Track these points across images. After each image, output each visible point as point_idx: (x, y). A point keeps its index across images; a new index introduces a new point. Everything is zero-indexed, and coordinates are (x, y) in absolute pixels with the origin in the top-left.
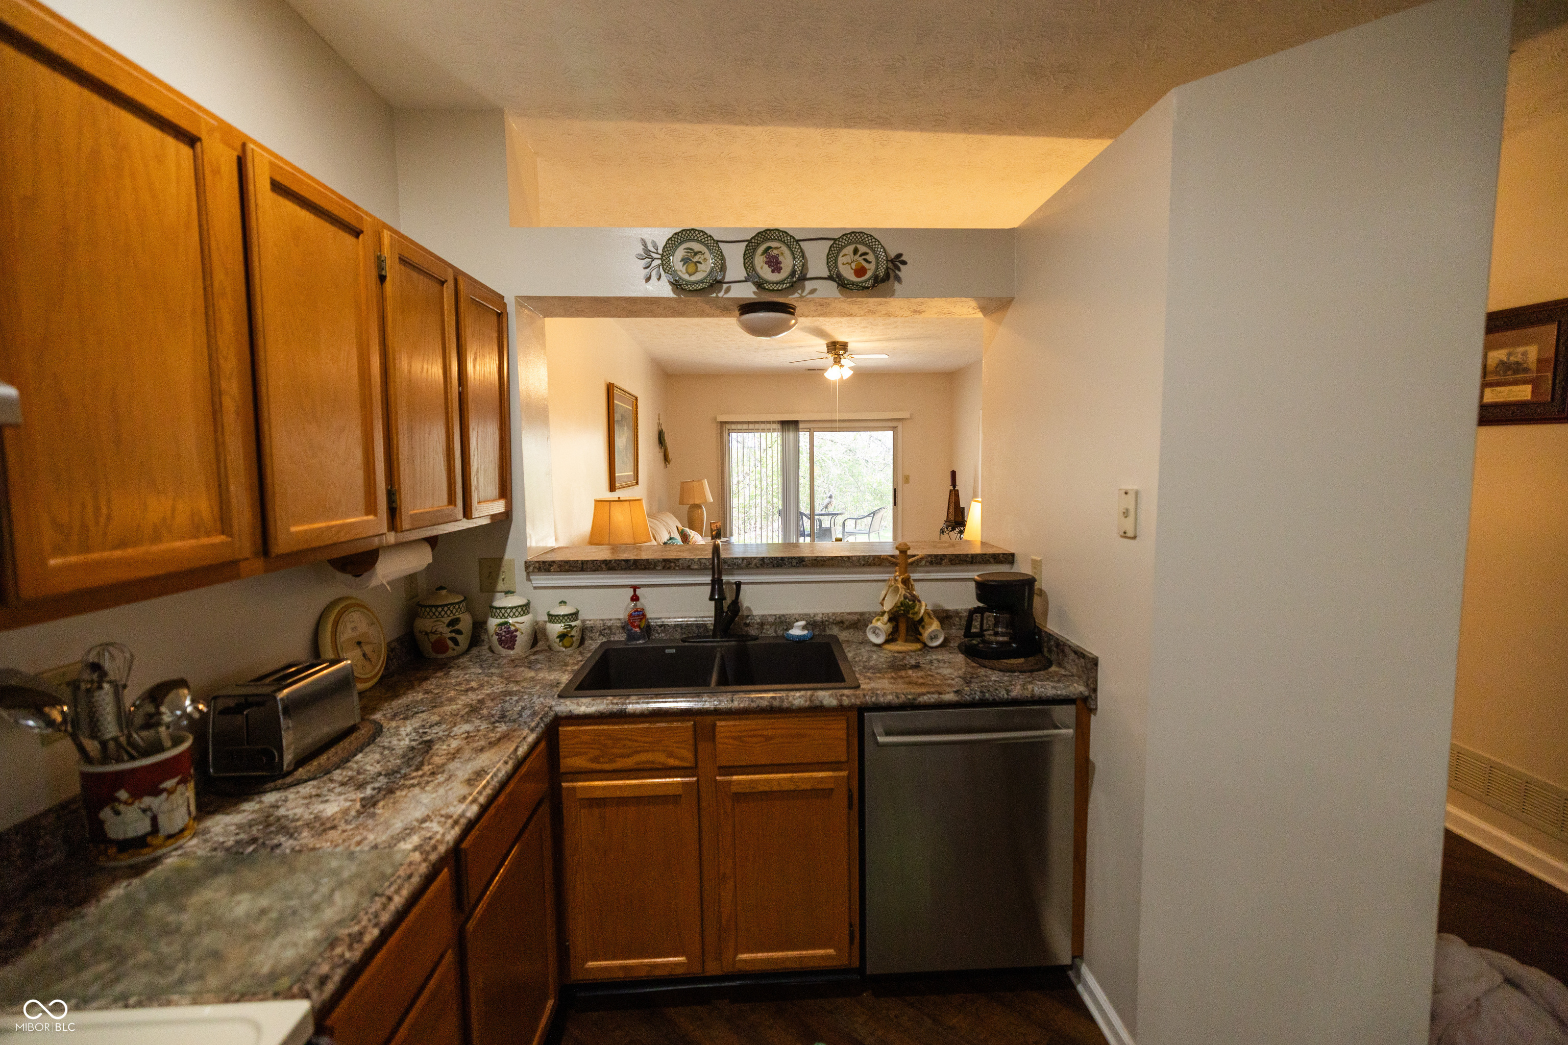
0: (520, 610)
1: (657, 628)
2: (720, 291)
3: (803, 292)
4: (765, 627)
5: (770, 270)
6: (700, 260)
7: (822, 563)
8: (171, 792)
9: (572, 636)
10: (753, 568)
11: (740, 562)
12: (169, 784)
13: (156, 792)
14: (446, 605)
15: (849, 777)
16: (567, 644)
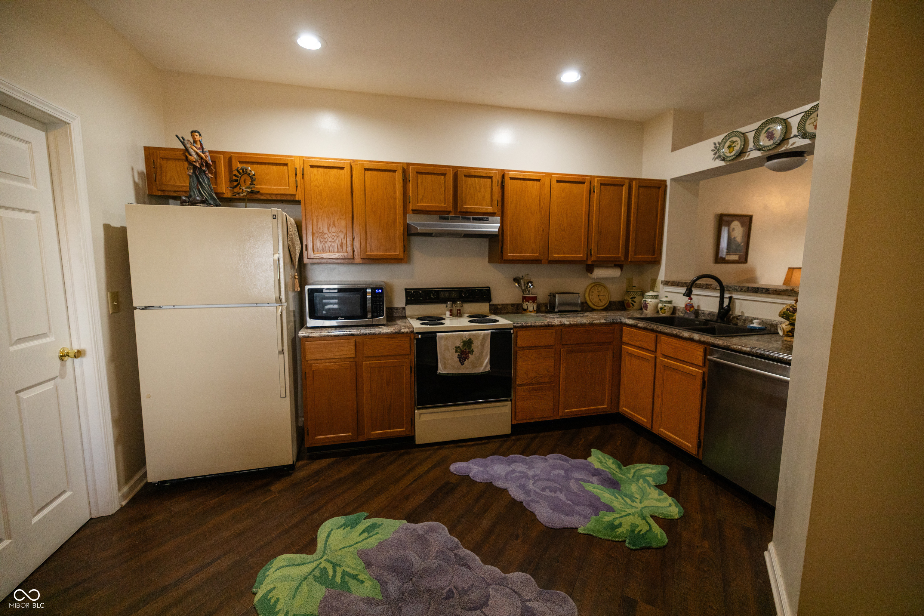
0: (651, 297)
1: (701, 314)
2: (745, 157)
3: (787, 146)
4: (746, 322)
5: (768, 140)
6: (736, 145)
7: (778, 292)
8: (531, 303)
9: (665, 309)
10: (743, 292)
11: (737, 288)
12: (530, 301)
13: (529, 302)
14: (633, 292)
15: (704, 373)
16: (663, 312)
